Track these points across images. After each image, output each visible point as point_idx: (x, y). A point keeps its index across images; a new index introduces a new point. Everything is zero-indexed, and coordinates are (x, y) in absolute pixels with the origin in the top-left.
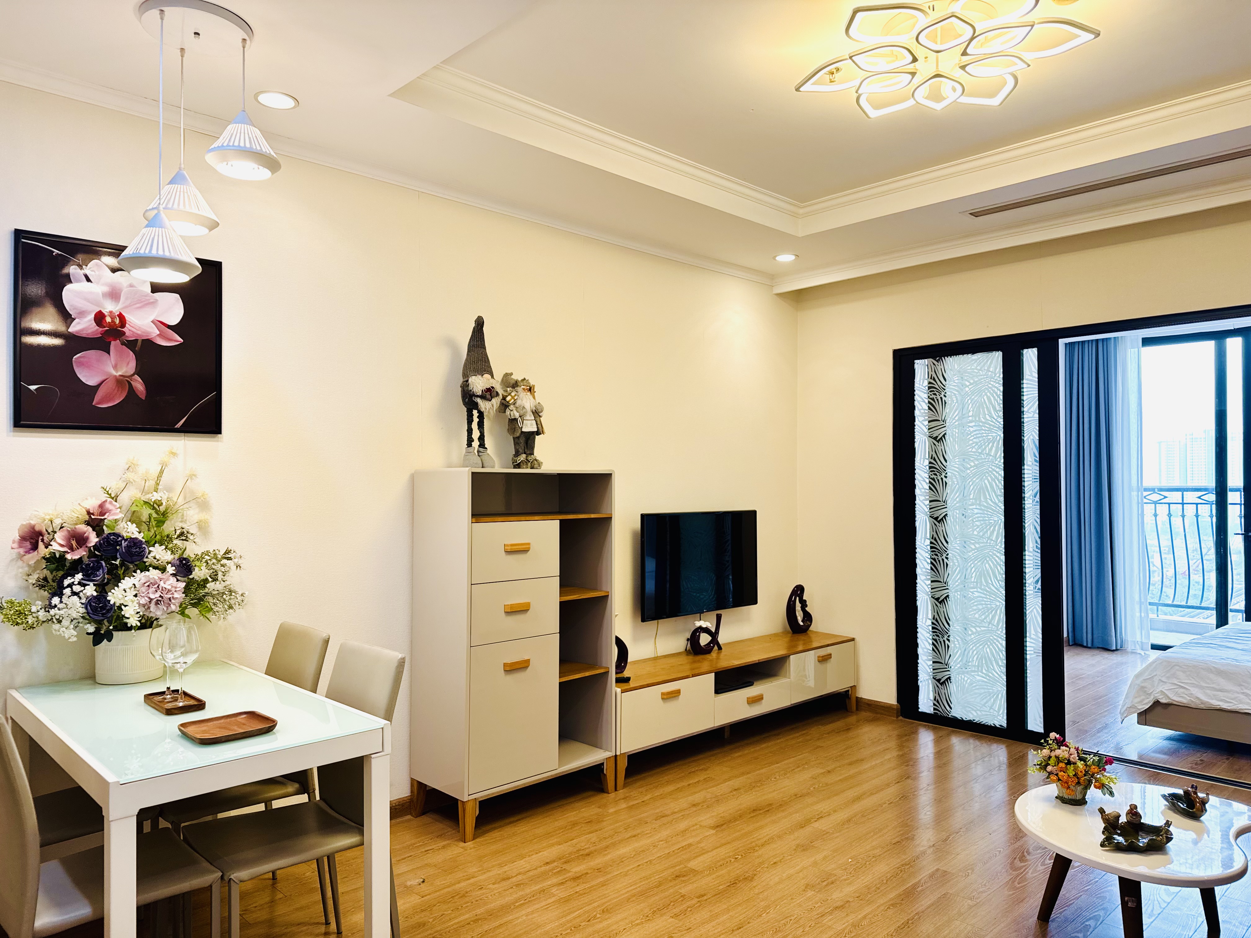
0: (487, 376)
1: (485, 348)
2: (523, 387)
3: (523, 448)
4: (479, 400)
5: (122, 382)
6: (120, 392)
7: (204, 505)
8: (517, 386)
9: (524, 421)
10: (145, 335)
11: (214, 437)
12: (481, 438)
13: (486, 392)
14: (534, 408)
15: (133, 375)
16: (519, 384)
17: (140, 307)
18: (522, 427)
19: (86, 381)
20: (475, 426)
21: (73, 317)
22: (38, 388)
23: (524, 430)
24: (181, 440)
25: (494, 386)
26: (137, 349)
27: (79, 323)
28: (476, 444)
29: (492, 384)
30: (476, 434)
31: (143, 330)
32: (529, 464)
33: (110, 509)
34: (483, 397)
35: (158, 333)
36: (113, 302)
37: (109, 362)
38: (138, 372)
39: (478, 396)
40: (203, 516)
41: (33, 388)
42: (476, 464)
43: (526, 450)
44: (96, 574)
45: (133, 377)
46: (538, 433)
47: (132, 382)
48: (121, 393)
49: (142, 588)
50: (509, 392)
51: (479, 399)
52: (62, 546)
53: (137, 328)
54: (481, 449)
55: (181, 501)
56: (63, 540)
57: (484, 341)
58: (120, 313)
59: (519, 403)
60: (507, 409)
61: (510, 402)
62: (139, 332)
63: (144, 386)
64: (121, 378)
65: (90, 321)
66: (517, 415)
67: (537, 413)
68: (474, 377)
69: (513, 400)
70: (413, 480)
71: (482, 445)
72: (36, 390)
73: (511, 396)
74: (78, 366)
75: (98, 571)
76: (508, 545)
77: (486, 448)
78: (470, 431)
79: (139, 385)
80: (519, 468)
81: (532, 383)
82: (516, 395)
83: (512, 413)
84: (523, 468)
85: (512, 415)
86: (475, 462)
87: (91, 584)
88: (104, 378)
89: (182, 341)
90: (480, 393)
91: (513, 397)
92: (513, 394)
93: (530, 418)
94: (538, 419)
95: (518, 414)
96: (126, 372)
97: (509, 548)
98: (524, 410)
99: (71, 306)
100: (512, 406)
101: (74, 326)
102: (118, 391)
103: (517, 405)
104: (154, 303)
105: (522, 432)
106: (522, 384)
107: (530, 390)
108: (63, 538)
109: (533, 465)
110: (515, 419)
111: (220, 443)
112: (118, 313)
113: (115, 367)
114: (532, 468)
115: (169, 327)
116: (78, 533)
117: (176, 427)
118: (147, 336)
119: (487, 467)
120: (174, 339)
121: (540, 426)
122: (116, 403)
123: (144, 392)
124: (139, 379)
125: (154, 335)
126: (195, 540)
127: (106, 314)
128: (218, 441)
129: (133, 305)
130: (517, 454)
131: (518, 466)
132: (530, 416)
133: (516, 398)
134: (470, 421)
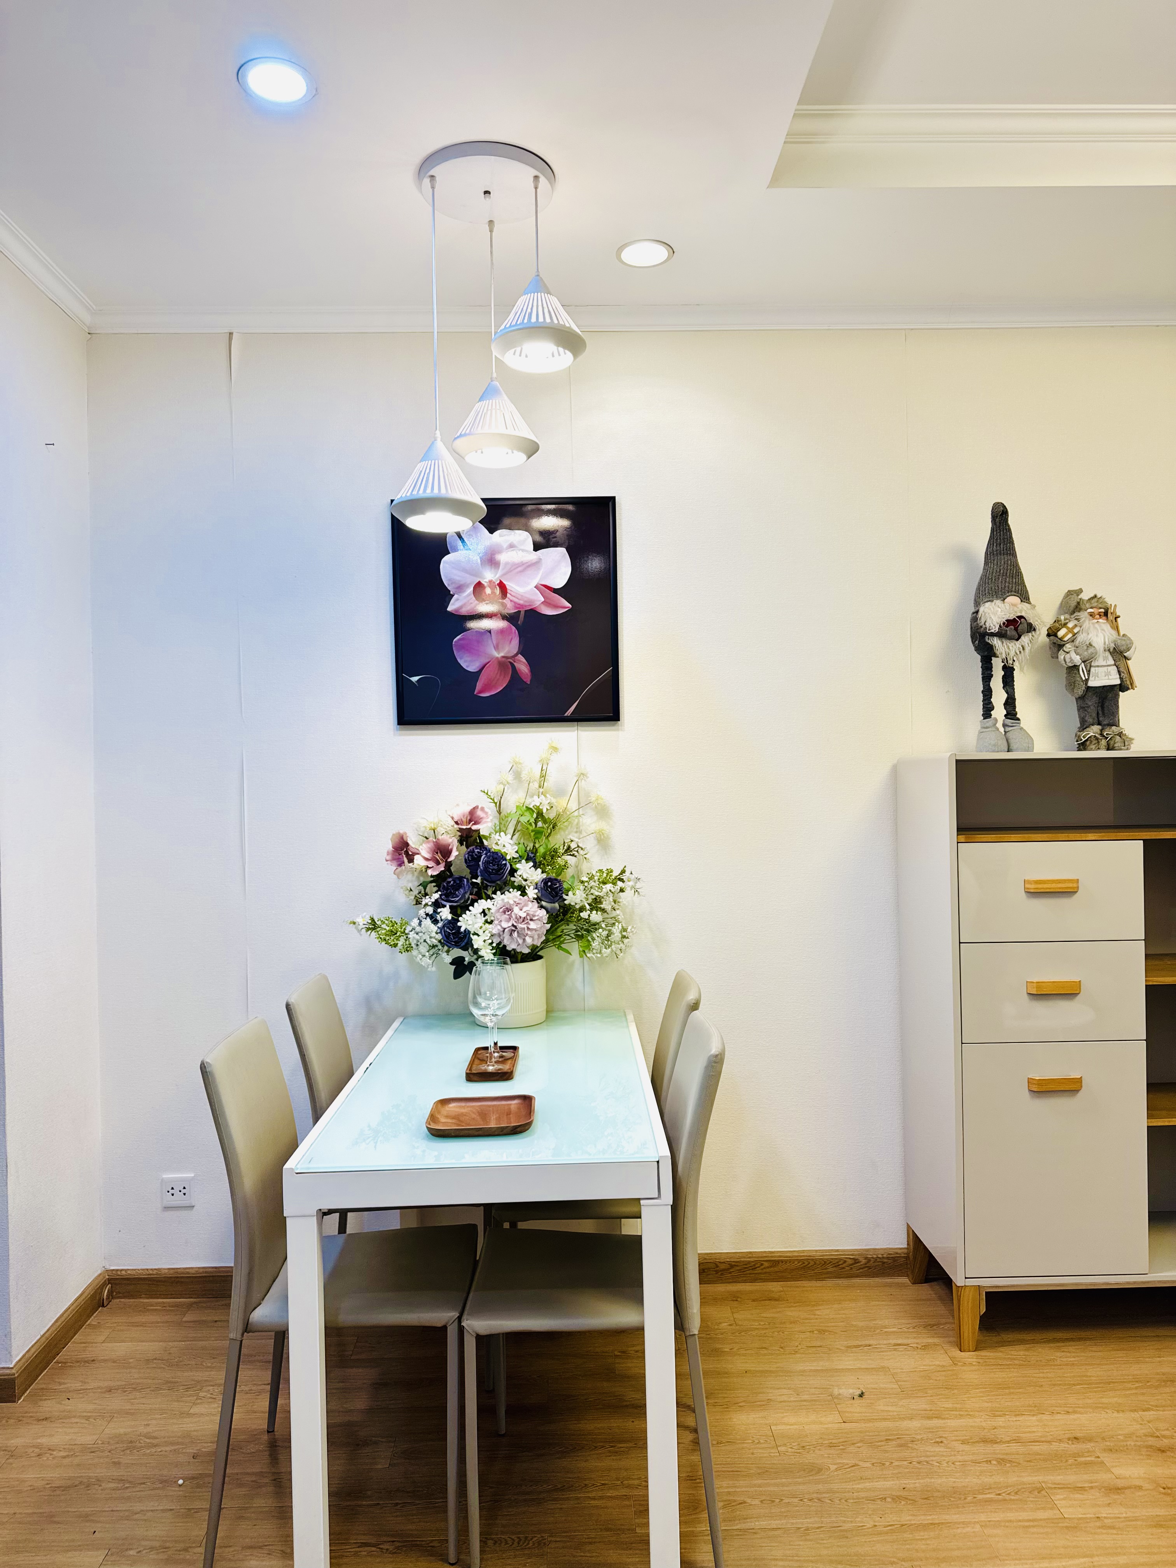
0: (1013, 600)
1: (1014, 555)
2: (1090, 610)
3: (1094, 715)
4: (996, 642)
5: (507, 664)
6: (502, 677)
7: (602, 812)
8: (1080, 610)
9: (1093, 669)
10: (527, 604)
11: (613, 725)
12: (1010, 704)
13: (1007, 626)
14: (1113, 645)
15: (516, 655)
16: (1083, 607)
17: (521, 572)
18: (1087, 680)
19: (467, 667)
20: (997, 683)
21: (451, 593)
22: (420, 679)
23: (1091, 683)
24: (574, 731)
25: (1023, 614)
26: (519, 623)
27: (457, 600)
28: (999, 712)
29: (1021, 611)
30: (999, 697)
31: (526, 599)
32: (1104, 742)
33: (481, 816)
34: (1001, 635)
35: (543, 599)
36: (493, 570)
37: (490, 642)
38: (523, 651)
39: (993, 635)
40: (602, 825)
41: (415, 679)
42: (994, 745)
43: (1101, 719)
44: (455, 894)
45: (517, 658)
46: (1123, 687)
47: (515, 664)
48: (504, 677)
49: (497, 915)
50: (1063, 622)
51: (995, 638)
52: (427, 859)
53: (520, 597)
54: (1009, 722)
55: (573, 805)
56: (429, 853)
57: (1012, 543)
58: (500, 581)
59: (1080, 638)
60: (1061, 652)
61: (1066, 639)
62: (521, 602)
63: (529, 667)
64: (504, 659)
65: (469, 595)
66: (1077, 659)
67: (1119, 654)
68: (987, 604)
69: (1070, 635)
70: (895, 773)
71: (1011, 713)
72: (418, 681)
73: (1068, 628)
74: (458, 650)
75: (458, 890)
76: (1029, 882)
77: (1018, 719)
78: (987, 693)
79: (523, 666)
80: (1085, 749)
81: (1110, 601)
82: (1076, 626)
83: (1068, 656)
84: (1091, 750)
85: (1068, 660)
86: (993, 743)
87: (448, 905)
88: (487, 661)
89: (571, 606)
90: (995, 629)
91: (1070, 630)
92: (1070, 625)
93: (1104, 663)
94: (1121, 664)
95: (1078, 657)
96: (508, 652)
97: (1033, 886)
98: (1091, 650)
99: (450, 580)
100: (1068, 646)
101: (453, 604)
102: (500, 676)
103: (1077, 643)
104: (536, 564)
105: (1088, 688)
106: (1088, 605)
107: (1106, 614)
108: (428, 850)
109: (1112, 743)
110: (1075, 666)
111: (620, 733)
112: (498, 582)
113: (497, 648)
114: (1109, 748)
115: (555, 591)
116: (442, 845)
117: (566, 715)
118: (530, 605)
119: (1017, 750)
120: (561, 605)
121: (1124, 675)
122: (499, 690)
123: (529, 674)
124: (524, 660)
125: (538, 603)
126: (586, 856)
127: (486, 584)
128: (618, 730)
129: (515, 569)
130: (1084, 726)
131: (1083, 746)
132: (1105, 659)
133: (1075, 631)
134: (987, 677)
